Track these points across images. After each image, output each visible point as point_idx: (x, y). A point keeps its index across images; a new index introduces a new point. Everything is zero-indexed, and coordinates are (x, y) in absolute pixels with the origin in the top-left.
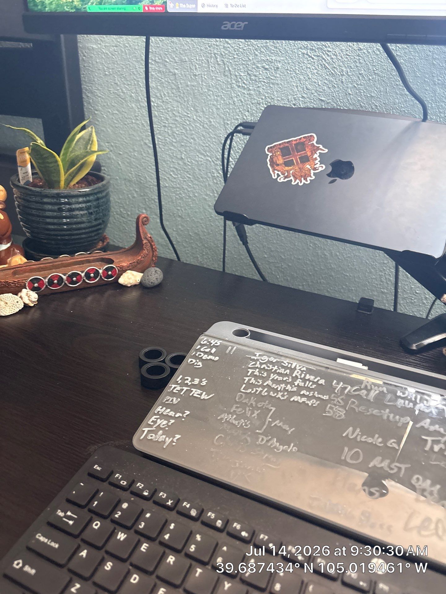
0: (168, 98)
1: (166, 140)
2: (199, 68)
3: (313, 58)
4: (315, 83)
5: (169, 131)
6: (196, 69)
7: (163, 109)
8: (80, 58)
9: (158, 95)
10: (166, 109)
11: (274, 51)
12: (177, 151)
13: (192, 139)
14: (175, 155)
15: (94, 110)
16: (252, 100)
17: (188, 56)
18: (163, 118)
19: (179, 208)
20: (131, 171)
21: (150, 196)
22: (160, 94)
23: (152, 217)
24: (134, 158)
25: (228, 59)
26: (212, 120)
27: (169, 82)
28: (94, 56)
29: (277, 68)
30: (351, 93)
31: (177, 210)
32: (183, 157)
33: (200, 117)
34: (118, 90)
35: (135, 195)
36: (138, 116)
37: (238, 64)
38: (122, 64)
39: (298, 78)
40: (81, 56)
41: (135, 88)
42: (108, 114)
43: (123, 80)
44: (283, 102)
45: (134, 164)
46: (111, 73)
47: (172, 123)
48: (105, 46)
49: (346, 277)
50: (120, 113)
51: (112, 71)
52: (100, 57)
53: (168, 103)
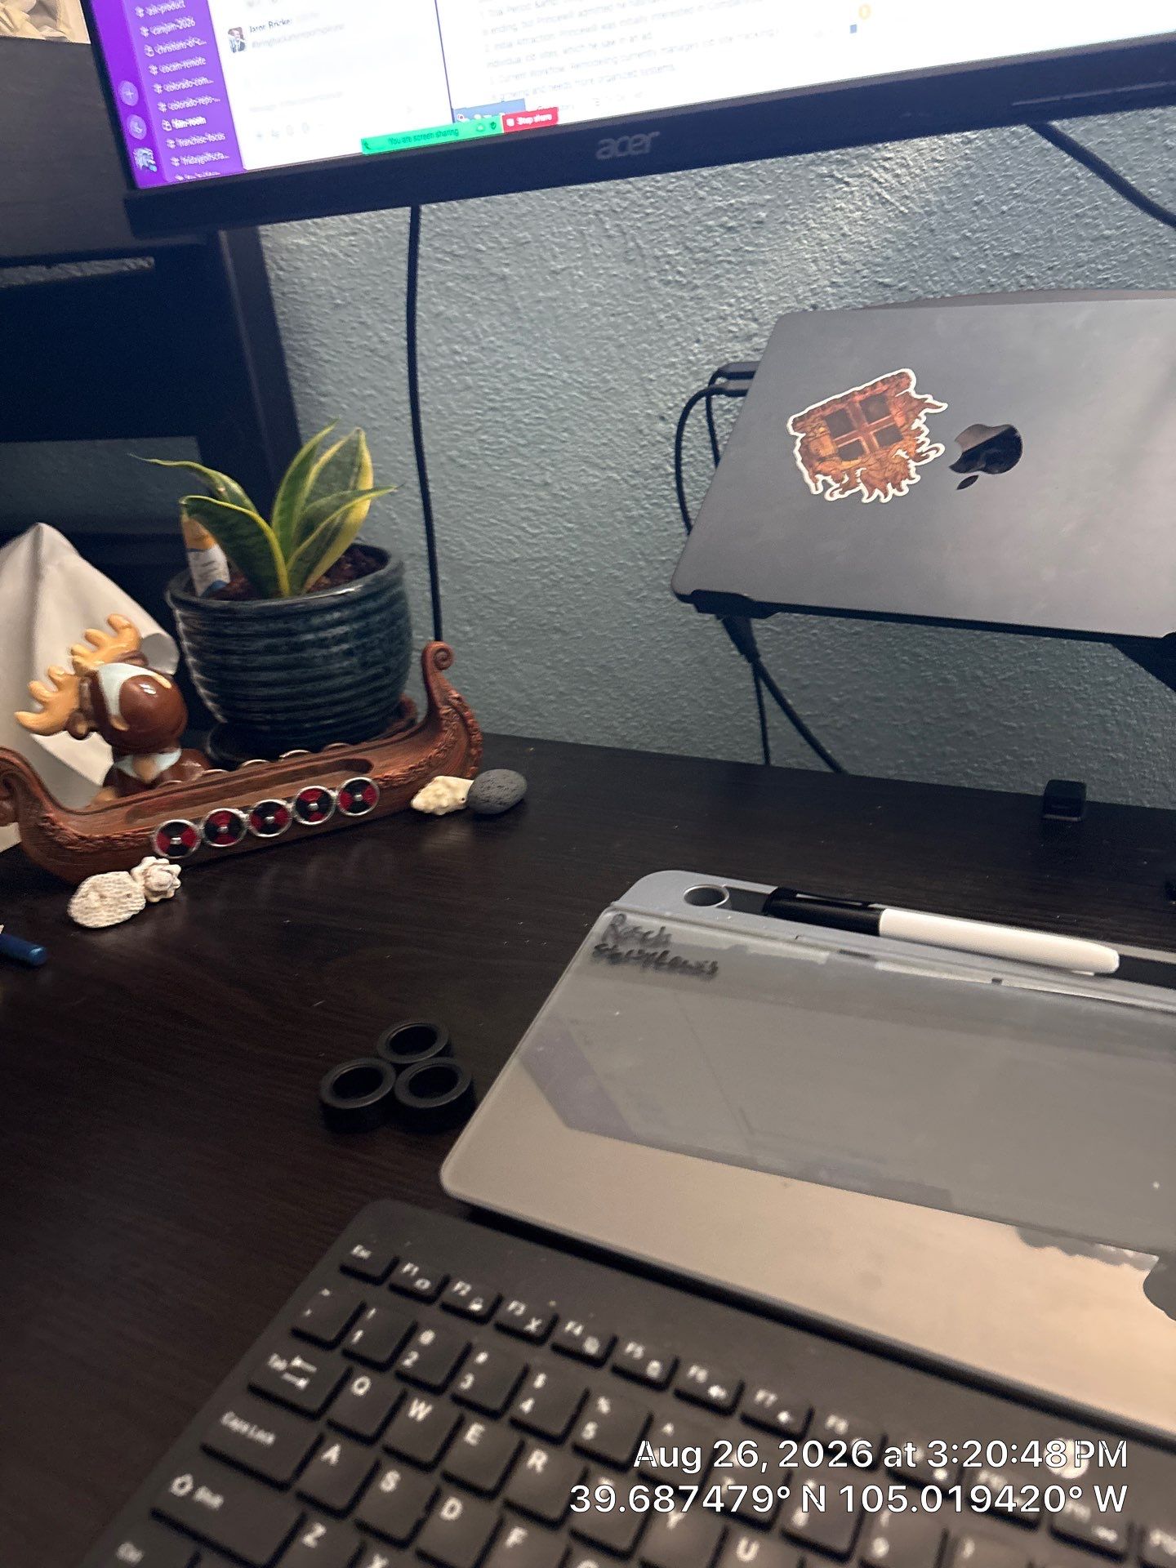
0: (492, 338)
1: (501, 443)
2: (562, 253)
3: (847, 184)
4: (861, 243)
6: (555, 257)
7: (486, 367)
8: (272, 275)
9: (468, 333)
10: (493, 366)
11: (744, 181)
12: (533, 467)
13: (565, 430)
14: (527, 478)
15: (316, 397)
16: (705, 311)
17: (530, 228)
18: (487, 390)
19: (553, 609)
21: (476, 587)
22: (474, 333)
23: (488, 639)
25: (630, 220)
26: (609, 377)
27: (492, 300)
28: (304, 266)
29: (758, 222)
30: (957, 254)
32: (549, 481)
33: (579, 373)
34: (371, 337)
37: (657, 228)
38: (375, 275)
39: (815, 239)
40: (273, 269)
42: (352, 399)
43: (378, 312)
44: (785, 305)
46: (349, 300)
47: (512, 399)
49: (1010, 733)
50: (380, 392)
51: (351, 296)
52: (319, 265)
53: (495, 351)
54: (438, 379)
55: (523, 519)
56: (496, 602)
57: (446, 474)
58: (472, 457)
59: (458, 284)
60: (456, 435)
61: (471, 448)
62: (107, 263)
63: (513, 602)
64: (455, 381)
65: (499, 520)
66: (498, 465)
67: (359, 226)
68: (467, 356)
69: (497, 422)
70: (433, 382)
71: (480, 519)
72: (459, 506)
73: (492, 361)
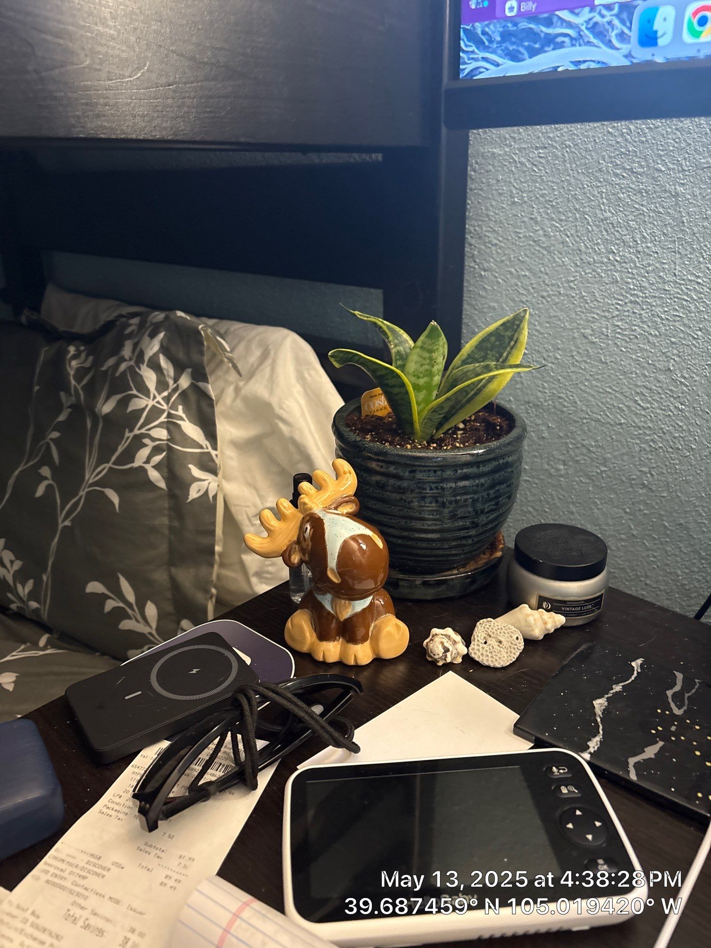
0: (649, 245)
1: (633, 331)
7: (636, 267)
9: (627, 238)
10: (644, 267)
12: (659, 353)
14: (650, 362)
15: (479, 270)
18: (632, 287)
19: (645, 469)
20: (544, 388)
21: (579, 439)
22: (633, 238)
23: (577, 479)
24: (553, 363)
28: (493, 170)
31: (638, 473)
34: (536, 231)
35: (546, 435)
38: (553, 182)
41: (576, 226)
42: (508, 276)
45: (552, 374)
46: (526, 199)
48: (519, 149)
50: (534, 274)
52: (507, 171)
53: (651, 255)
54: (587, 271)
55: (638, 393)
56: (594, 453)
57: (575, 346)
58: (603, 337)
59: (629, 197)
60: (594, 318)
61: (604, 330)
62: (340, 155)
63: (609, 455)
64: (604, 275)
65: (613, 390)
66: (626, 348)
67: (550, 142)
68: (620, 256)
69: (635, 313)
71: (597, 386)
72: (580, 373)
73: (644, 263)
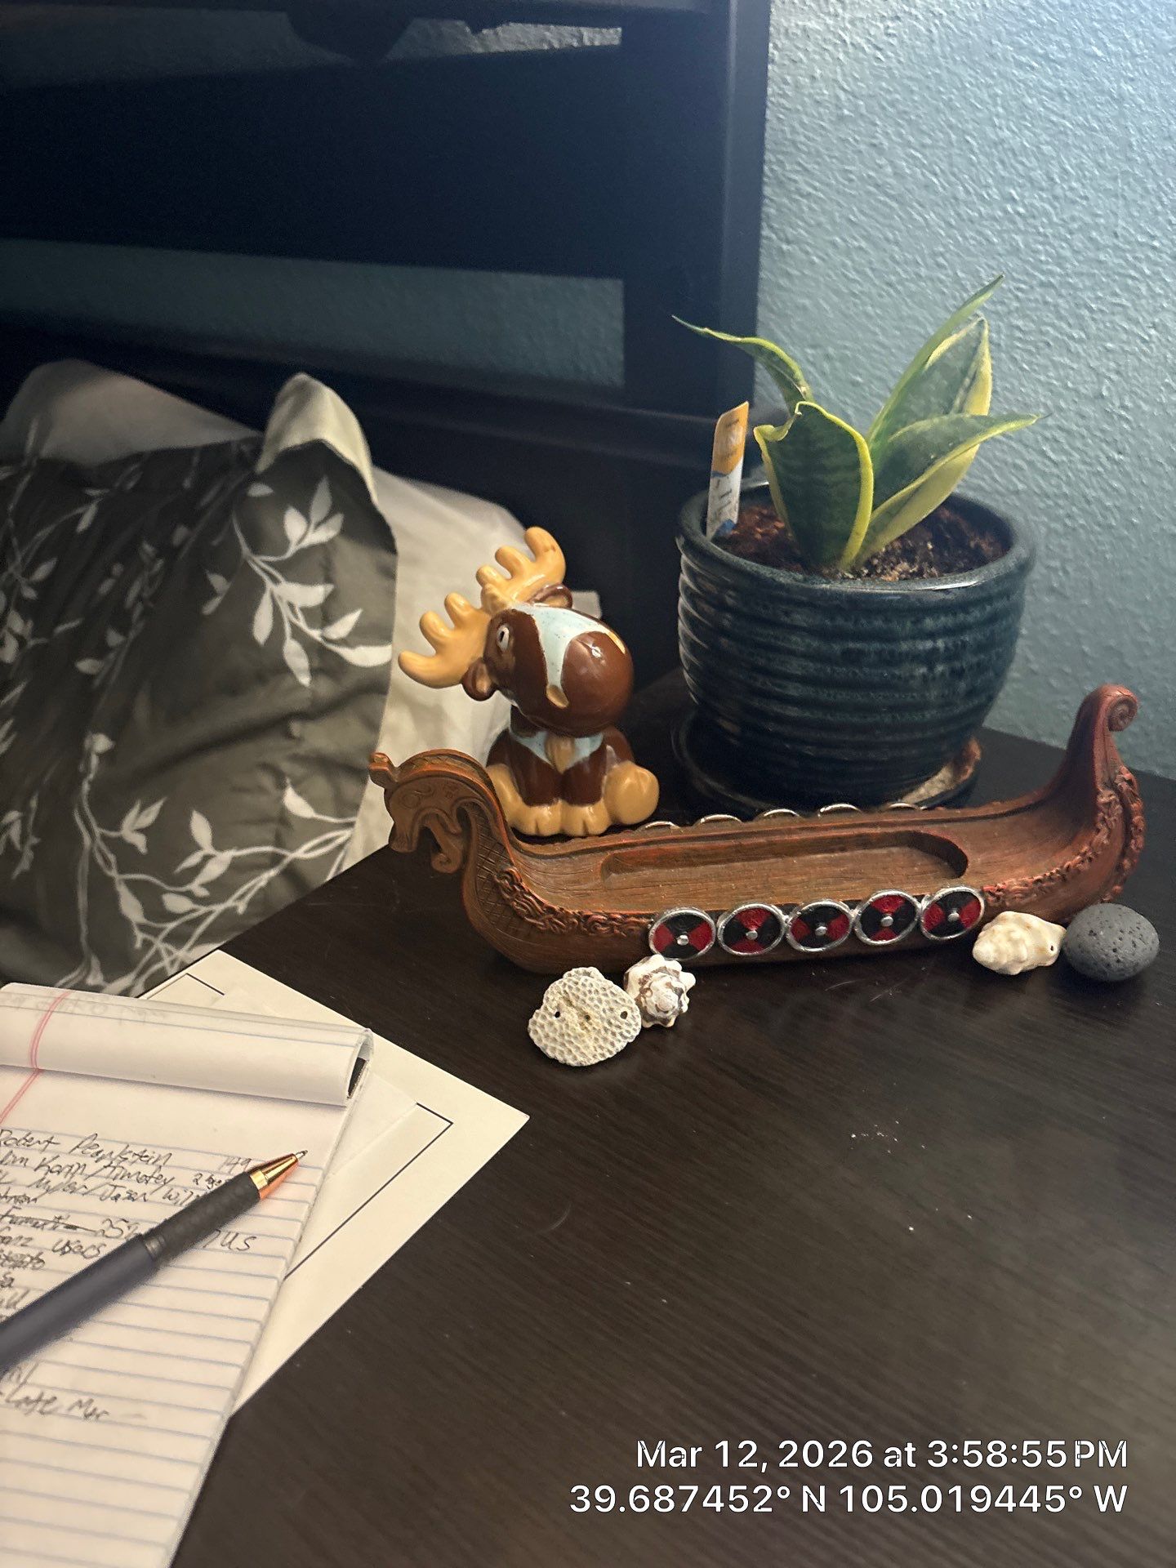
0: (1074, 184)
1: (1041, 333)
5: (1060, 301)
7: (1051, 223)
9: (1038, 174)
10: (1065, 223)
14: (1070, 385)
18: (1043, 258)
19: (1056, 563)
22: (1047, 173)
28: (805, 60)
34: (880, 167)
36: (942, 254)
38: (911, 79)
41: (950, 156)
42: (830, 251)
43: (904, 132)
46: (864, 111)
50: (875, 245)
51: (867, 106)
52: (830, 60)
53: (1074, 202)
55: (1046, 439)
59: (1041, 102)
66: (1030, 363)
68: (1024, 206)
70: (960, 239)
73: (1065, 217)
